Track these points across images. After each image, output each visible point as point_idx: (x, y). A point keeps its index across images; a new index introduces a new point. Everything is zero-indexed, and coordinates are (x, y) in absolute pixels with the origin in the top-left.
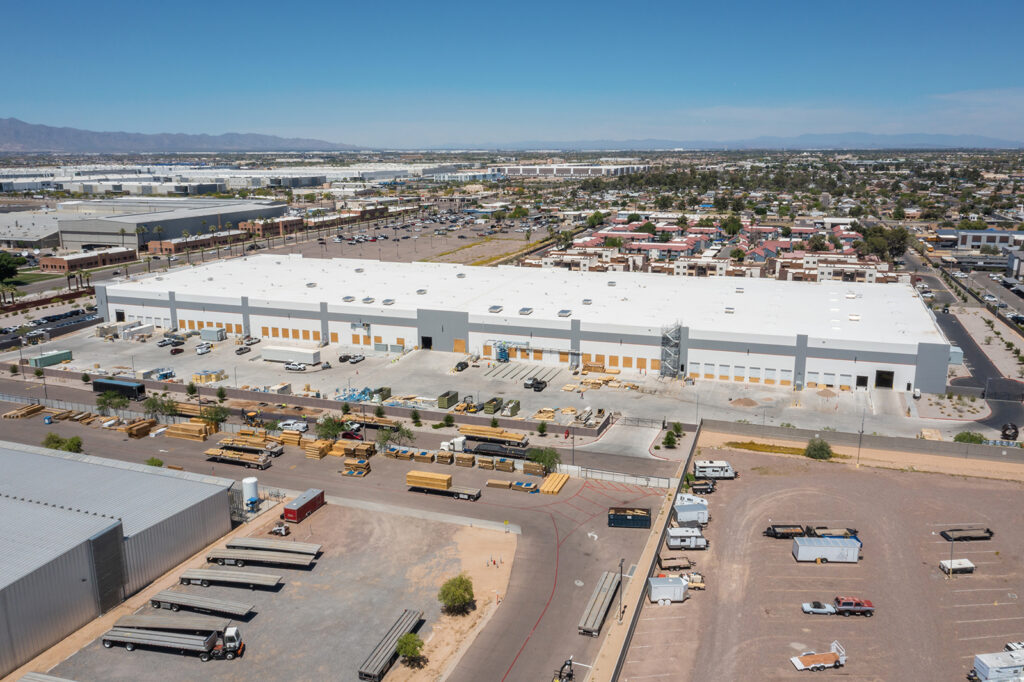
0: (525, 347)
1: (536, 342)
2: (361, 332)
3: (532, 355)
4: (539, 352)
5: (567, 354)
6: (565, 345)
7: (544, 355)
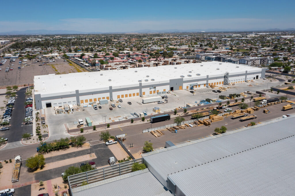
0: (196, 85)
1: (199, 83)
2: (153, 90)
3: (198, 86)
4: (199, 85)
5: (205, 84)
6: (205, 82)
7: (201, 86)
